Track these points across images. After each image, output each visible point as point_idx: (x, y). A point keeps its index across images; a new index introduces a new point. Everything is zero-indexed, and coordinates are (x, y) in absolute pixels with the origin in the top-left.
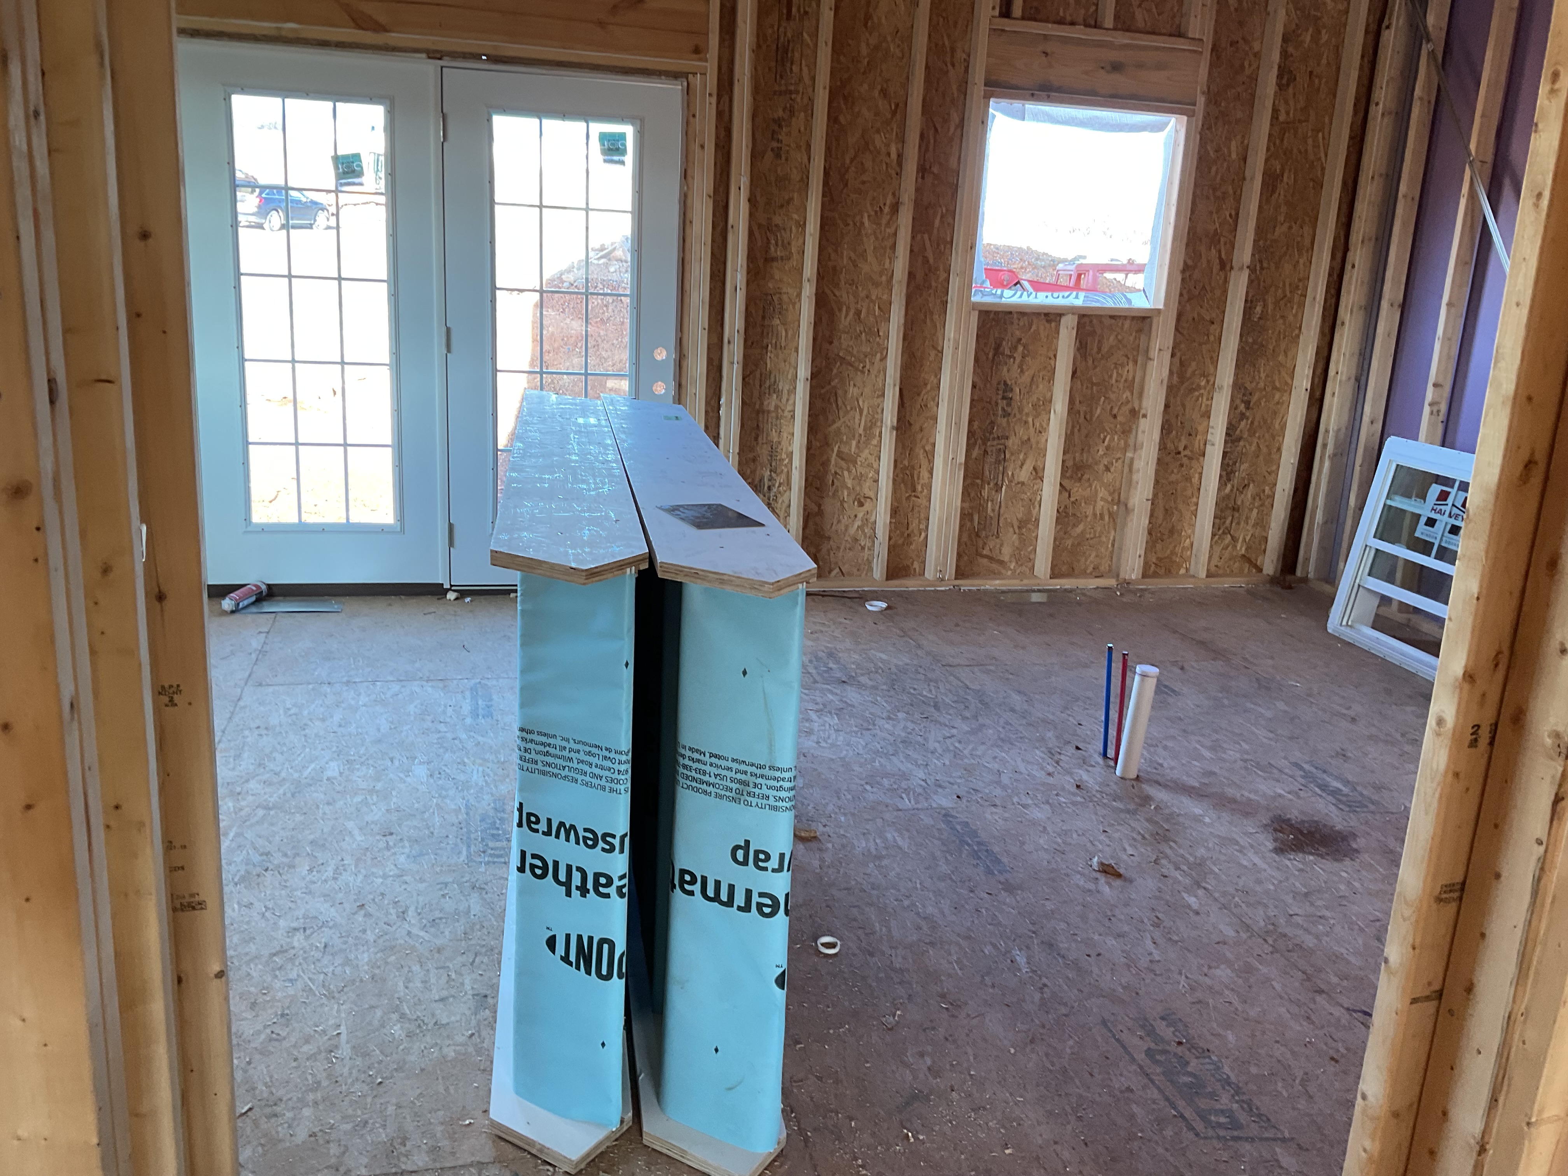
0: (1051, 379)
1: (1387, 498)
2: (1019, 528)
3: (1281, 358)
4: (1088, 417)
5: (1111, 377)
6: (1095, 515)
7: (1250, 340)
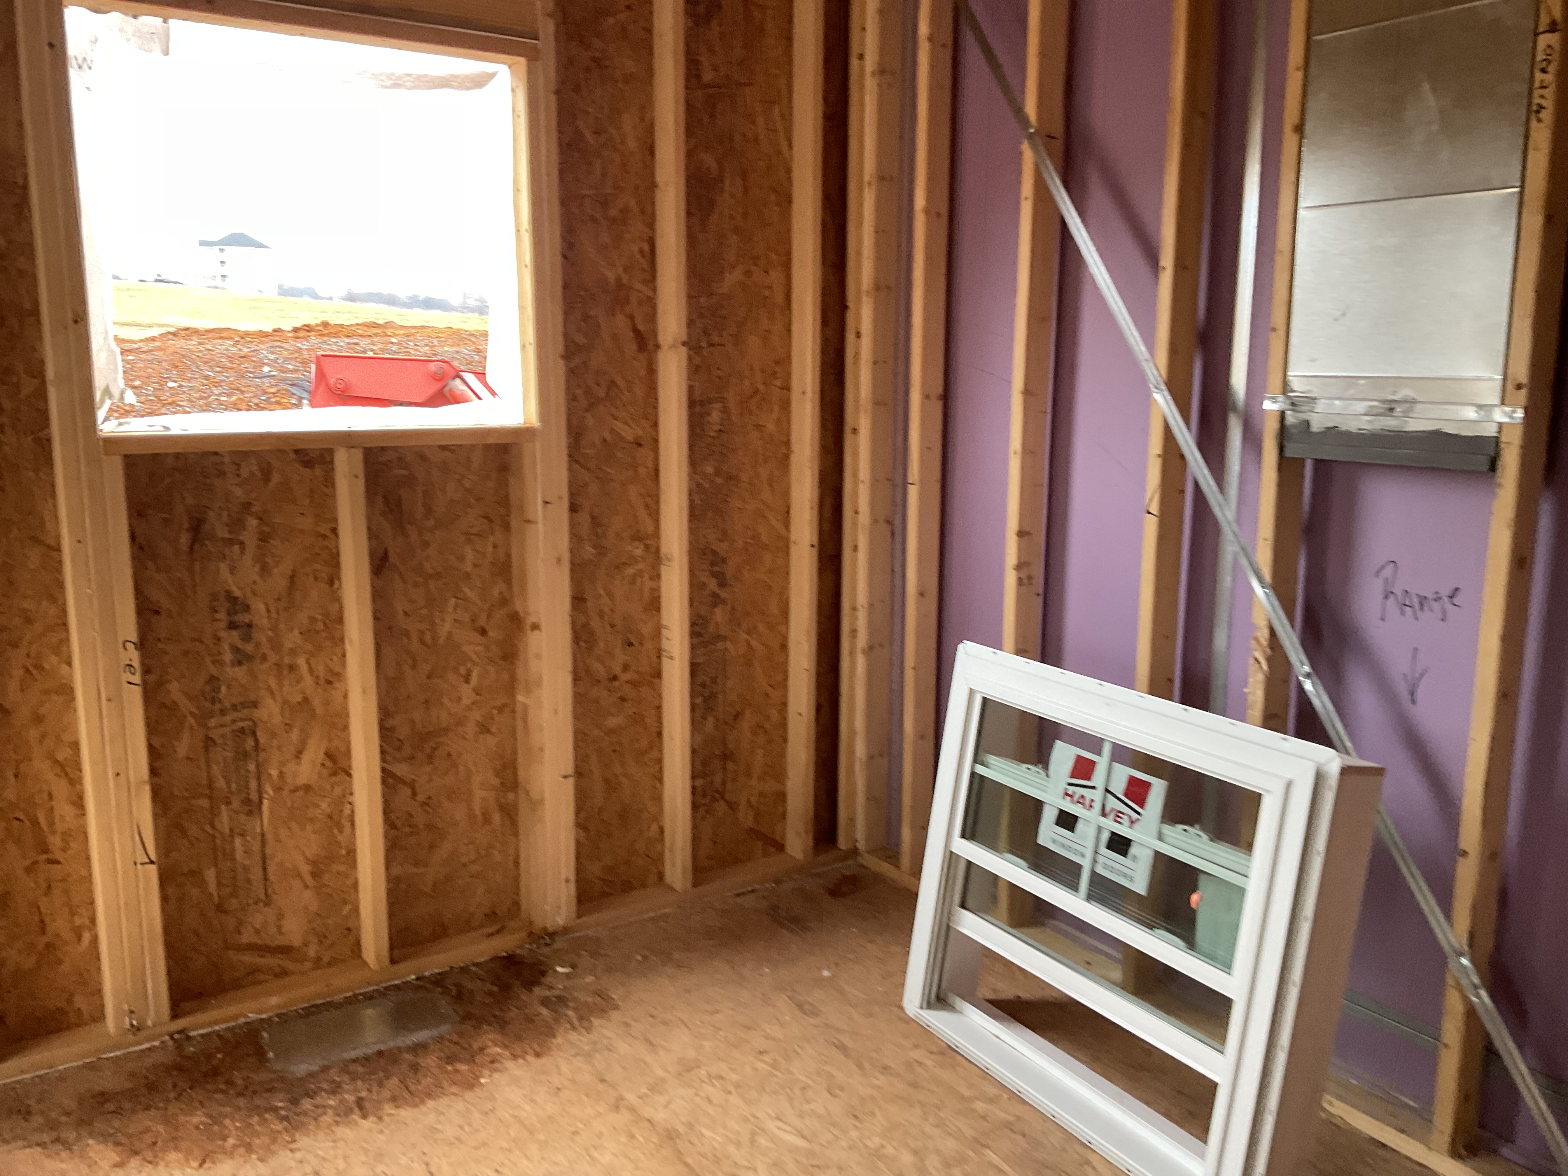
0: (333, 578)
1: (976, 760)
2: (314, 875)
3: (766, 495)
4: (428, 638)
5: (461, 559)
6: (472, 816)
7: (709, 470)
